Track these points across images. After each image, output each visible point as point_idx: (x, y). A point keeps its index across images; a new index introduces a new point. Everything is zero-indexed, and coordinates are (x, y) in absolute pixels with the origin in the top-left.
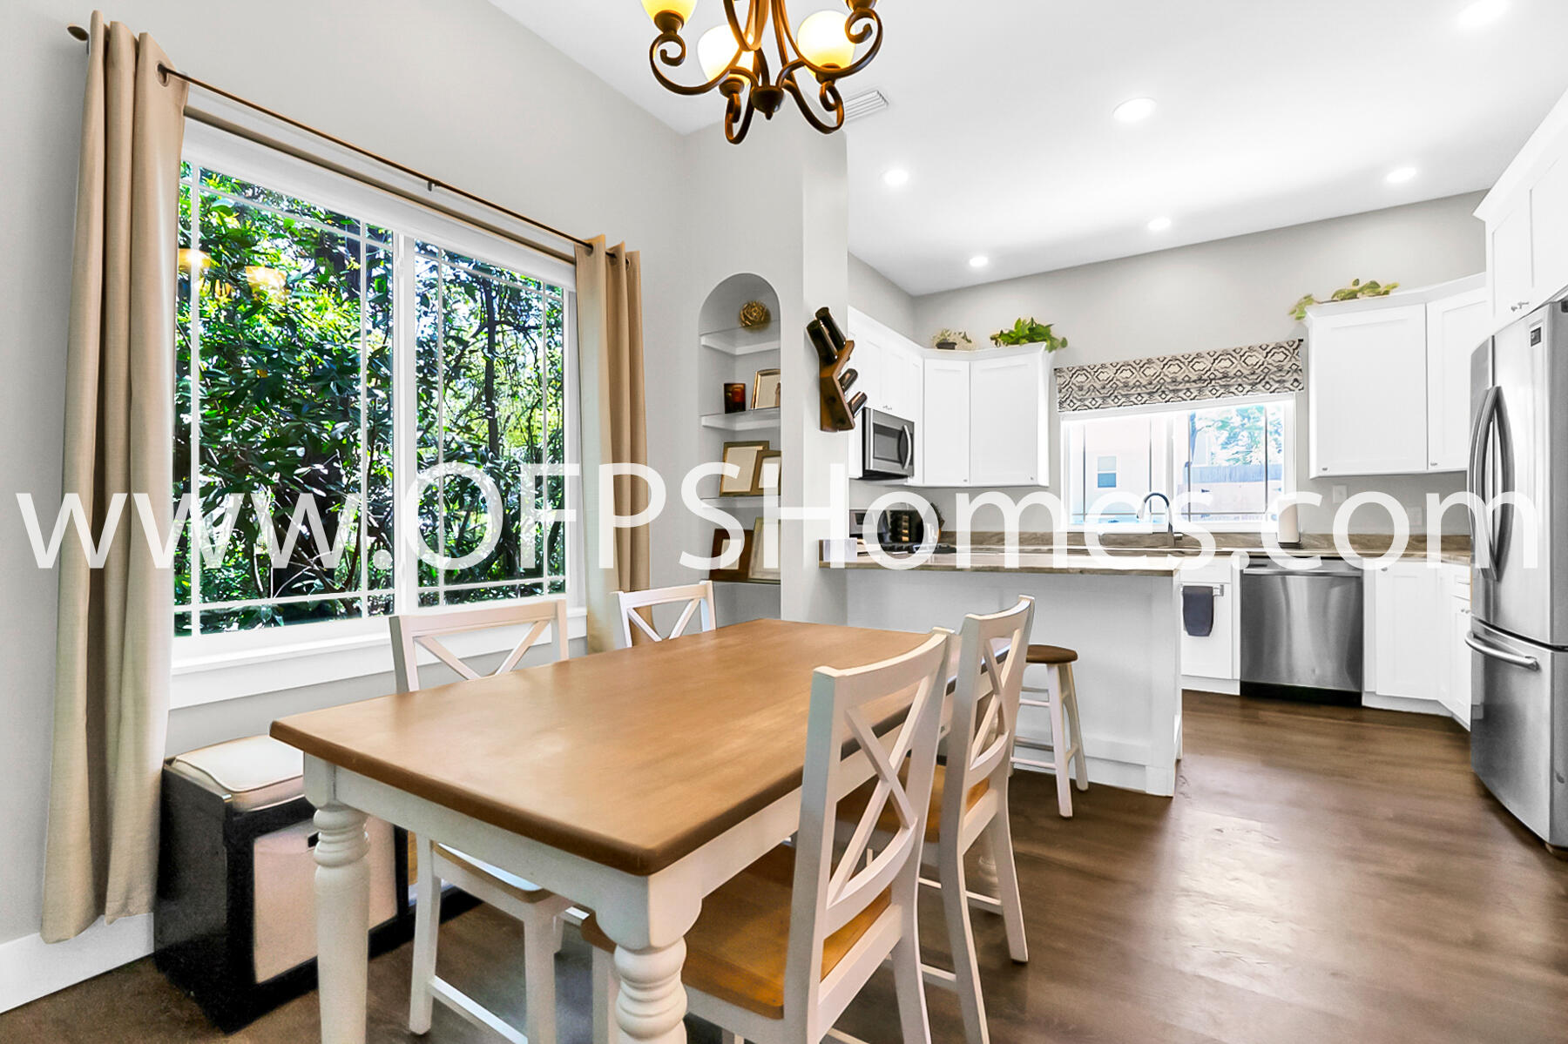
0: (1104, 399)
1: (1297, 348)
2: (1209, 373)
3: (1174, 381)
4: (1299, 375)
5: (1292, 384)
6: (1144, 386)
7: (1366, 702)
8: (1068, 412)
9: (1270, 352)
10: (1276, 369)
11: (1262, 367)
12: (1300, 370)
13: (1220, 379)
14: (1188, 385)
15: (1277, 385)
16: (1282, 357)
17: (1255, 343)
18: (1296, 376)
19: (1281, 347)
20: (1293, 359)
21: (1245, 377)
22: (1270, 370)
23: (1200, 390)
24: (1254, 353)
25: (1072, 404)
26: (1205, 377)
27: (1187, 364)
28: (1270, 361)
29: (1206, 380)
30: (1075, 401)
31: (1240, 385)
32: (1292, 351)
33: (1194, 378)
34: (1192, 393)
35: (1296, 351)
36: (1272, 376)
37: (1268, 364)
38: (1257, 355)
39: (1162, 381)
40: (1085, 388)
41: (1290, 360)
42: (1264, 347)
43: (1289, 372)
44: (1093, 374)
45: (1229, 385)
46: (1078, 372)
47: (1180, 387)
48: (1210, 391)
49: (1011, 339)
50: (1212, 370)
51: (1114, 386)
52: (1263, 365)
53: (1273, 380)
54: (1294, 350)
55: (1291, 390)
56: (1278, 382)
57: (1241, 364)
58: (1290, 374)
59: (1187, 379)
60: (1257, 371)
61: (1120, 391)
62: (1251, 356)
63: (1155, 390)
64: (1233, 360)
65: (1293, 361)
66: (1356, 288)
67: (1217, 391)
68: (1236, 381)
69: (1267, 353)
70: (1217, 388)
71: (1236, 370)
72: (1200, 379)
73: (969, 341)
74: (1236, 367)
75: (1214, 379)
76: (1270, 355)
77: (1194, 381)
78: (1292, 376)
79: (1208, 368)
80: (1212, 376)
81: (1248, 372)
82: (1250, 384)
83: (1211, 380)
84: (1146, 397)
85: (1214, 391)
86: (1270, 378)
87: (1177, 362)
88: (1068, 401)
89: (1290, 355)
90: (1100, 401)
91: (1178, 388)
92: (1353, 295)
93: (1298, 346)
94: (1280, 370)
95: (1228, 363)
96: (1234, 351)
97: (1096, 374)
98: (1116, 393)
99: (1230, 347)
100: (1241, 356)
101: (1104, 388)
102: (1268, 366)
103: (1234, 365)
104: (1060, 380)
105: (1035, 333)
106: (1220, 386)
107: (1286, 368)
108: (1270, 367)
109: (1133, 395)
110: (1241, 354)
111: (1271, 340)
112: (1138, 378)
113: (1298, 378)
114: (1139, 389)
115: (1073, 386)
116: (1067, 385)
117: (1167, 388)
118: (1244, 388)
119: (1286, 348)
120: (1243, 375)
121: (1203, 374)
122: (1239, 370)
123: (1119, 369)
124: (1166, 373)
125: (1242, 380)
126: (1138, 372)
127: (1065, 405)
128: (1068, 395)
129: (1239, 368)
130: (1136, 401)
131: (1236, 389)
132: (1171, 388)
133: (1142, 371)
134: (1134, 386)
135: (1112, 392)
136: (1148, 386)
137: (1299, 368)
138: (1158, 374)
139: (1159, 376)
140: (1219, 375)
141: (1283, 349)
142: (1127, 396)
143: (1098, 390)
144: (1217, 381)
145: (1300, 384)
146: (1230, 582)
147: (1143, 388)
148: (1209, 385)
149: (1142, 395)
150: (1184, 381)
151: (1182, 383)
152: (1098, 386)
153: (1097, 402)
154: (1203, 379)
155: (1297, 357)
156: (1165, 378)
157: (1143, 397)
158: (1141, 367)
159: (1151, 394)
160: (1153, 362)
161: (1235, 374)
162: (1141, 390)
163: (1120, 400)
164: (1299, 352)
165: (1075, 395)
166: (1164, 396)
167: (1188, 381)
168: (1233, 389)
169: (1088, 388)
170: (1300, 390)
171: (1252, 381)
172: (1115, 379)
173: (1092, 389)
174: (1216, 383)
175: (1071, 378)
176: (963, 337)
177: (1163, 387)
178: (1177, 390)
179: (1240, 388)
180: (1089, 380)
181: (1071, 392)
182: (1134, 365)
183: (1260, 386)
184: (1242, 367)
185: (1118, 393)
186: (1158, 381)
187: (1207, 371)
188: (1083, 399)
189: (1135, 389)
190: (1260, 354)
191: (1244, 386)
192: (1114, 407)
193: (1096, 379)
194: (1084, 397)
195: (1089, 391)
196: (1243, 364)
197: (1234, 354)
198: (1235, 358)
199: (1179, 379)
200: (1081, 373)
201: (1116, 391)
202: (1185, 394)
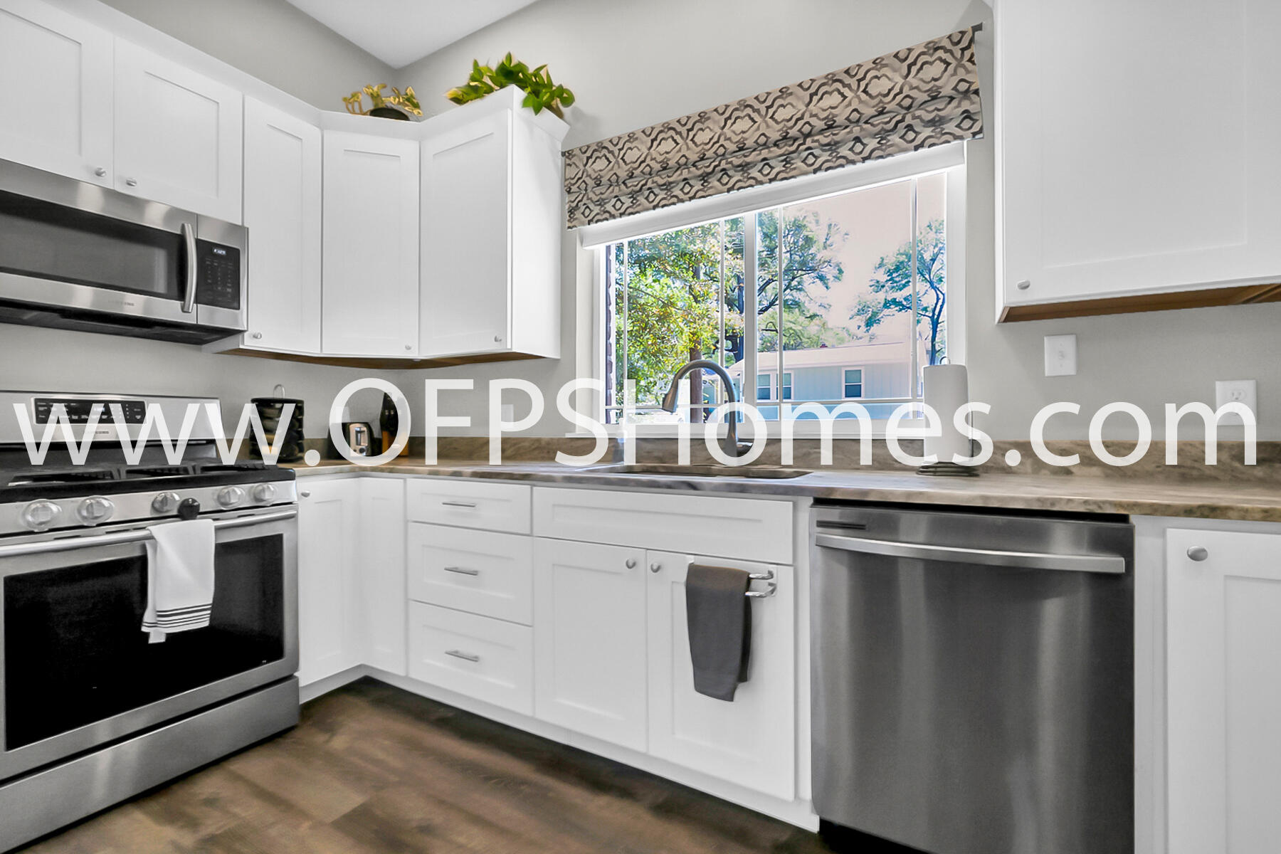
0: (633, 195)
1: (968, 47)
2: (800, 123)
3: (741, 147)
4: (973, 103)
5: (958, 126)
6: (694, 165)
8: (583, 227)
9: (914, 63)
10: (925, 97)
11: (899, 98)
12: (976, 92)
13: (822, 131)
14: (765, 153)
15: (927, 132)
16: (937, 69)
17: (885, 49)
18: (966, 105)
19: (936, 49)
21: (866, 122)
22: (914, 99)
23: (787, 160)
24: (885, 71)
25: (587, 212)
26: (793, 132)
27: (763, 112)
28: (915, 82)
29: (795, 140)
30: (591, 206)
31: (857, 140)
32: (958, 54)
33: (775, 136)
34: (772, 168)
35: (967, 54)
36: (918, 113)
37: (912, 88)
38: (890, 74)
39: (721, 151)
40: (604, 180)
41: (955, 73)
42: (902, 56)
43: (952, 98)
44: (616, 153)
45: (836, 143)
46: (596, 154)
47: (752, 158)
48: (804, 161)
49: (473, 92)
50: (807, 118)
51: (648, 169)
52: (901, 92)
53: (922, 120)
54: (963, 50)
55: (956, 137)
56: (931, 123)
57: (858, 97)
58: (954, 103)
59: (763, 140)
60: (889, 107)
61: (656, 179)
62: (878, 78)
63: (710, 170)
64: (846, 91)
65: (961, 72)
67: (816, 157)
68: (851, 132)
69: (910, 67)
70: (816, 152)
71: (850, 109)
72: (785, 138)
73: (416, 106)
74: (850, 104)
75: (809, 135)
76: (914, 69)
77: (776, 145)
78: (959, 106)
79: (799, 115)
80: (807, 129)
81: (873, 111)
82: (874, 136)
83: (806, 136)
84: (697, 185)
85: (811, 160)
86: (914, 118)
87: (749, 111)
88: (582, 208)
89: (954, 63)
90: (628, 202)
91: (748, 160)
93: (972, 41)
94: (934, 98)
95: (836, 98)
96: (847, 72)
97: (622, 153)
98: (649, 184)
99: (837, 67)
100: (859, 81)
101: (632, 176)
102: (912, 94)
103: (846, 101)
104: (571, 172)
105: (511, 78)
106: (822, 146)
107: (947, 91)
108: (914, 93)
109: (677, 183)
110: (860, 76)
111: (914, 36)
112: (684, 151)
113: (972, 108)
114: (685, 171)
115: (588, 180)
116: (579, 179)
117: (731, 163)
118: (865, 145)
119: (946, 51)
120: (863, 119)
121: (791, 128)
122: (855, 110)
123: (655, 139)
124: (729, 134)
125: (862, 129)
126: (685, 139)
127: (578, 214)
128: (581, 196)
129: (855, 105)
130: (681, 196)
131: (851, 149)
132: (736, 161)
133: (690, 137)
134: (679, 166)
135: (643, 182)
136: (700, 164)
137: (973, 88)
138: (715, 139)
139: (718, 142)
140: (820, 125)
141: (940, 53)
142: (667, 187)
143: (624, 183)
144: (816, 138)
145: (975, 121)
146: (791, 563)
147: (693, 169)
148: (803, 147)
149: (691, 182)
150: (759, 146)
151: (754, 150)
152: (623, 174)
153: (623, 203)
154: (790, 138)
155: (969, 65)
156: (727, 144)
157: (692, 186)
158: (689, 130)
159: (704, 178)
160: (709, 118)
161: (847, 119)
162: (689, 172)
163: (656, 195)
164: (972, 55)
165: (591, 195)
166: (725, 179)
167: (765, 145)
168: (844, 151)
169: (609, 180)
170: (974, 134)
171: (879, 128)
172: (648, 158)
173: (615, 182)
174: (813, 141)
175: (585, 165)
176: (408, 100)
177: (724, 162)
178: (748, 164)
179: (859, 147)
180: (611, 165)
181: (586, 190)
182: (679, 128)
183: (895, 138)
184: (861, 101)
185: (653, 182)
186: (715, 153)
187: (798, 120)
188: (603, 200)
189: (679, 172)
190: (895, 71)
191: (865, 141)
192: (647, 209)
193: (621, 161)
194: (603, 196)
195: (611, 185)
196: (863, 96)
197: (847, 80)
198: (849, 86)
199: (749, 143)
200: (600, 155)
201: (650, 181)
202: (760, 171)
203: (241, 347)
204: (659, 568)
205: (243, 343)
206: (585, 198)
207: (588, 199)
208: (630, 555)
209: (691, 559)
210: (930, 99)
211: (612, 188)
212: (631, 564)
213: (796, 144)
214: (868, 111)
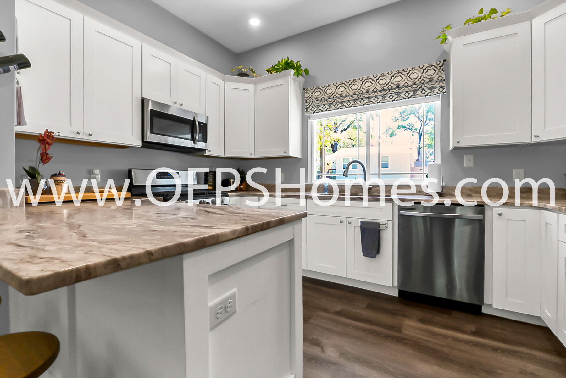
0: (330, 105)
1: (442, 66)
2: (388, 85)
3: (368, 92)
4: (443, 83)
5: (438, 90)
6: (351, 96)
7: (484, 310)
8: (311, 114)
9: (425, 69)
10: (428, 80)
11: (420, 80)
12: (444, 80)
13: (395, 89)
14: (376, 94)
15: (429, 91)
16: (432, 72)
17: (416, 64)
18: (441, 84)
19: (432, 66)
20: (440, 73)
21: (410, 87)
22: (425, 81)
23: (383, 97)
24: (416, 71)
25: (313, 109)
26: (386, 88)
27: (375, 81)
28: (425, 76)
29: (386, 90)
30: (314, 107)
31: (407, 92)
32: (439, 68)
33: (380, 89)
34: (378, 99)
35: (442, 68)
36: (426, 85)
37: (424, 77)
39: (361, 92)
40: (319, 99)
41: (438, 74)
42: (421, 67)
43: (437, 81)
44: (323, 90)
45: (400, 92)
46: (316, 90)
47: (372, 95)
48: (389, 97)
49: (276, 69)
50: (390, 84)
51: (335, 96)
52: (421, 78)
53: (427, 87)
54: (440, 67)
55: (438, 93)
56: (430, 88)
57: (407, 78)
58: (437, 83)
59: (375, 90)
60: (417, 83)
61: (338, 100)
62: (413, 73)
63: (357, 98)
64: (403, 76)
65: (440, 74)
66: (482, 15)
67: (393, 96)
68: (405, 89)
69: (423, 71)
70: (393, 95)
71: (404, 82)
72: (383, 90)
73: (254, 73)
74: (404, 81)
76: (425, 71)
77: (380, 91)
78: (439, 84)
79: (387, 83)
80: (390, 87)
81: (412, 84)
82: (412, 91)
83: (390, 90)
84: (352, 103)
85: (391, 97)
86: (425, 86)
87: (370, 80)
88: (311, 108)
89: (437, 71)
90: (327, 107)
91: (370, 96)
92: (479, 20)
93: (443, 64)
94: (431, 81)
95: (400, 78)
96: (403, 70)
97: (326, 90)
98: (336, 101)
99: (400, 68)
100: (407, 73)
101: (329, 98)
102: (424, 79)
103: (403, 79)
104: (307, 95)
105: (288, 65)
106: (395, 93)
107: (435, 79)
108: (425, 79)
109: (345, 101)
110: (408, 72)
112: (348, 91)
113: (443, 85)
114: (348, 98)
115: (313, 99)
116: (310, 98)
117: (364, 96)
118: (409, 94)
119: (435, 67)
120: (409, 85)
121: (385, 87)
122: (406, 83)
123: (338, 87)
124: (364, 87)
125: (408, 89)
126: (348, 88)
127: (309, 110)
128: (310, 104)
129: (406, 81)
130: (347, 106)
131: (405, 95)
132: (366, 96)
133: (350, 87)
134: (346, 96)
135: (334, 100)
136: (354, 96)
137: (443, 79)
138: (359, 88)
139: (360, 89)
140: (394, 86)
141: (433, 67)
142: (342, 103)
143: (326, 100)
144: (393, 90)
145: (444, 89)
146: (392, 220)
147: (351, 97)
148: (388, 93)
149: (350, 102)
150: (374, 91)
151: (372, 93)
152: (326, 97)
153: (326, 107)
154: (385, 90)
155: (442, 71)
156: (363, 90)
157: (350, 103)
158: (350, 85)
159: (355, 101)
160: (357, 81)
161: (403, 85)
162: (350, 98)
163: (338, 105)
164: (443, 68)
165: (314, 104)
166: (362, 101)
167: (376, 92)
168: (402, 95)
169: (321, 99)
170: (443, 93)
171: (414, 89)
172: (335, 93)
173: (323, 100)
174: (392, 91)
175: (312, 94)
176: (251, 70)
177: (362, 96)
178: (370, 97)
179: (407, 94)
180: (322, 94)
181: (312, 102)
182: (346, 84)
183: (419, 92)
184: (408, 80)
185: (337, 101)
186: (359, 93)
187: (387, 84)
188: (319, 105)
189: (346, 98)
190: (419, 71)
191: (409, 92)
192: (335, 109)
193: (325, 93)
194: (319, 104)
195: (321, 101)
196: (409, 78)
197: (403, 73)
198: (404, 75)
199: (371, 90)
200: (318, 90)
201: (336, 100)
202: (374, 99)
203: (205, 154)
204: (350, 223)
205: (205, 153)
206: (312, 104)
207: (313, 105)
208: (341, 219)
209: (361, 220)
210: (429, 81)
211: (322, 102)
212: (341, 222)
213: (387, 92)
214: (410, 83)
